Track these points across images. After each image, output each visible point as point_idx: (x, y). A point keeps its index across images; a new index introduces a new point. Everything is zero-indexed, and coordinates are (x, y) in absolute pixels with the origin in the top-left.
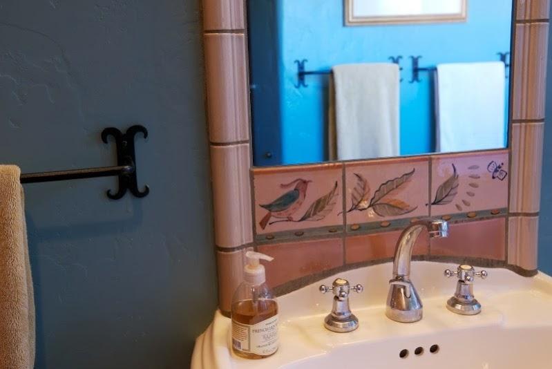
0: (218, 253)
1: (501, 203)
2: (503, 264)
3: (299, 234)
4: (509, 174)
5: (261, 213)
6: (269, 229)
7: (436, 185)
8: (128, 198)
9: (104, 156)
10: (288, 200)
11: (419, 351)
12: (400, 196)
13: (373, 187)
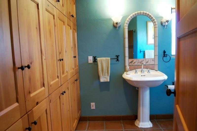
0: (125, 66)
1: (154, 64)
2: (154, 70)
3: (133, 65)
4: (154, 61)
5: (129, 63)
6: (130, 65)
7: (146, 61)
8: (118, 61)
9: (116, 57)
10: (132, 62)
11: (143, 76)
12: (142, 62)
13: (140, 61)
